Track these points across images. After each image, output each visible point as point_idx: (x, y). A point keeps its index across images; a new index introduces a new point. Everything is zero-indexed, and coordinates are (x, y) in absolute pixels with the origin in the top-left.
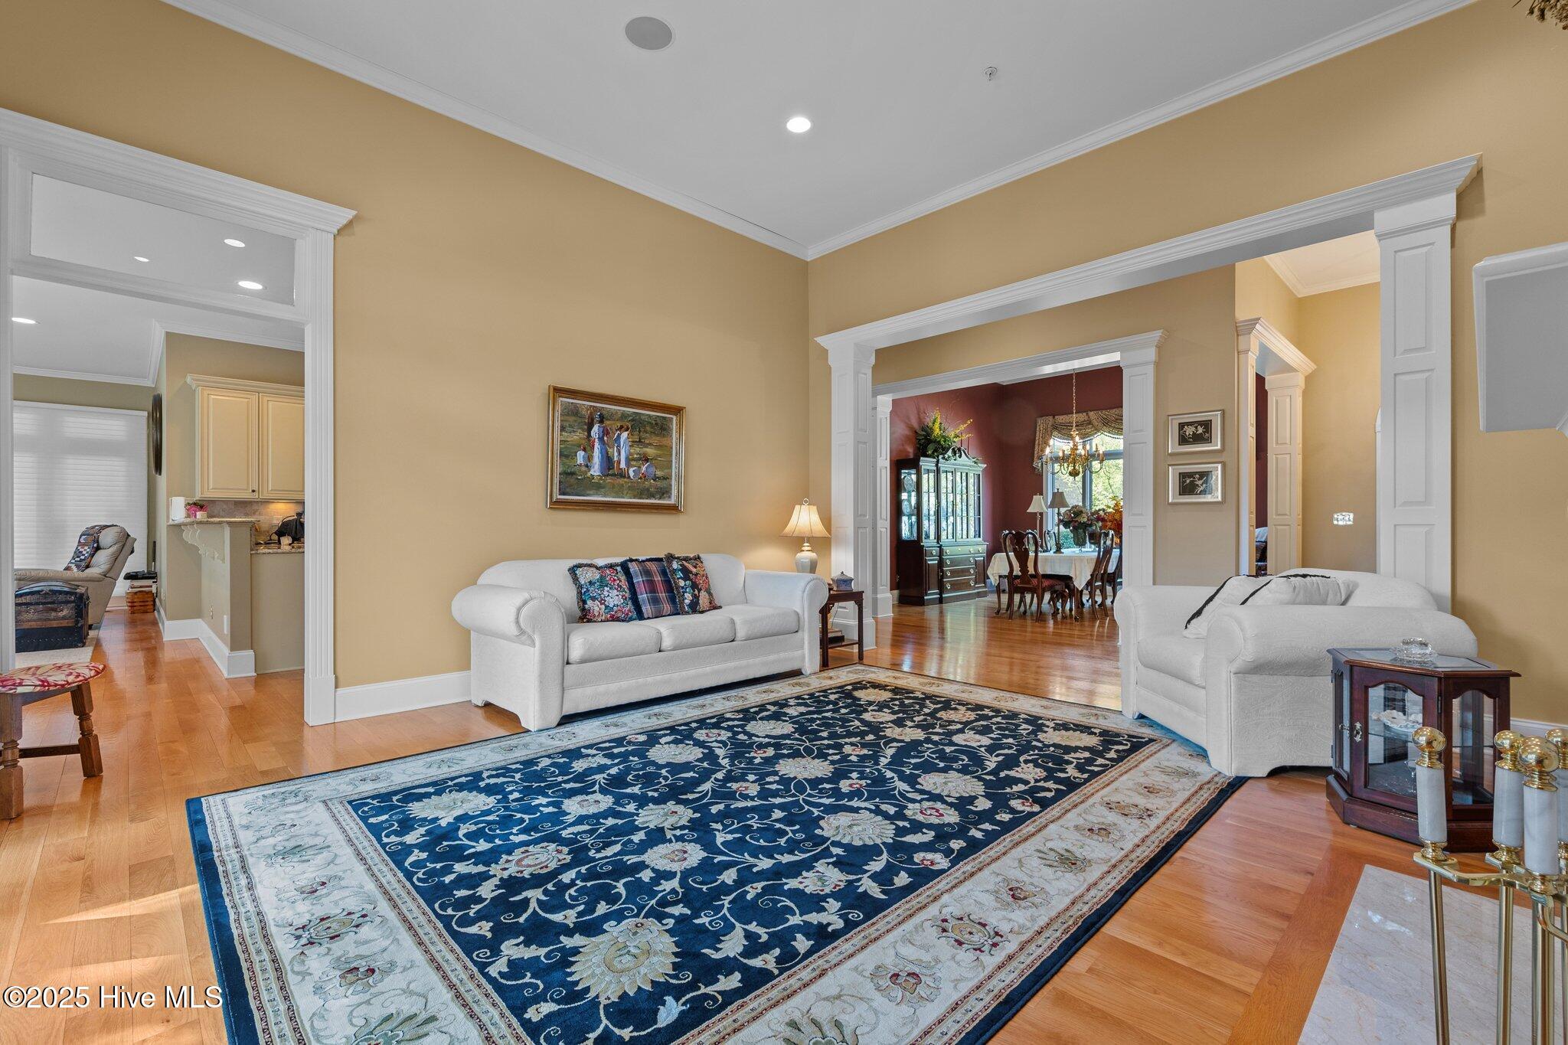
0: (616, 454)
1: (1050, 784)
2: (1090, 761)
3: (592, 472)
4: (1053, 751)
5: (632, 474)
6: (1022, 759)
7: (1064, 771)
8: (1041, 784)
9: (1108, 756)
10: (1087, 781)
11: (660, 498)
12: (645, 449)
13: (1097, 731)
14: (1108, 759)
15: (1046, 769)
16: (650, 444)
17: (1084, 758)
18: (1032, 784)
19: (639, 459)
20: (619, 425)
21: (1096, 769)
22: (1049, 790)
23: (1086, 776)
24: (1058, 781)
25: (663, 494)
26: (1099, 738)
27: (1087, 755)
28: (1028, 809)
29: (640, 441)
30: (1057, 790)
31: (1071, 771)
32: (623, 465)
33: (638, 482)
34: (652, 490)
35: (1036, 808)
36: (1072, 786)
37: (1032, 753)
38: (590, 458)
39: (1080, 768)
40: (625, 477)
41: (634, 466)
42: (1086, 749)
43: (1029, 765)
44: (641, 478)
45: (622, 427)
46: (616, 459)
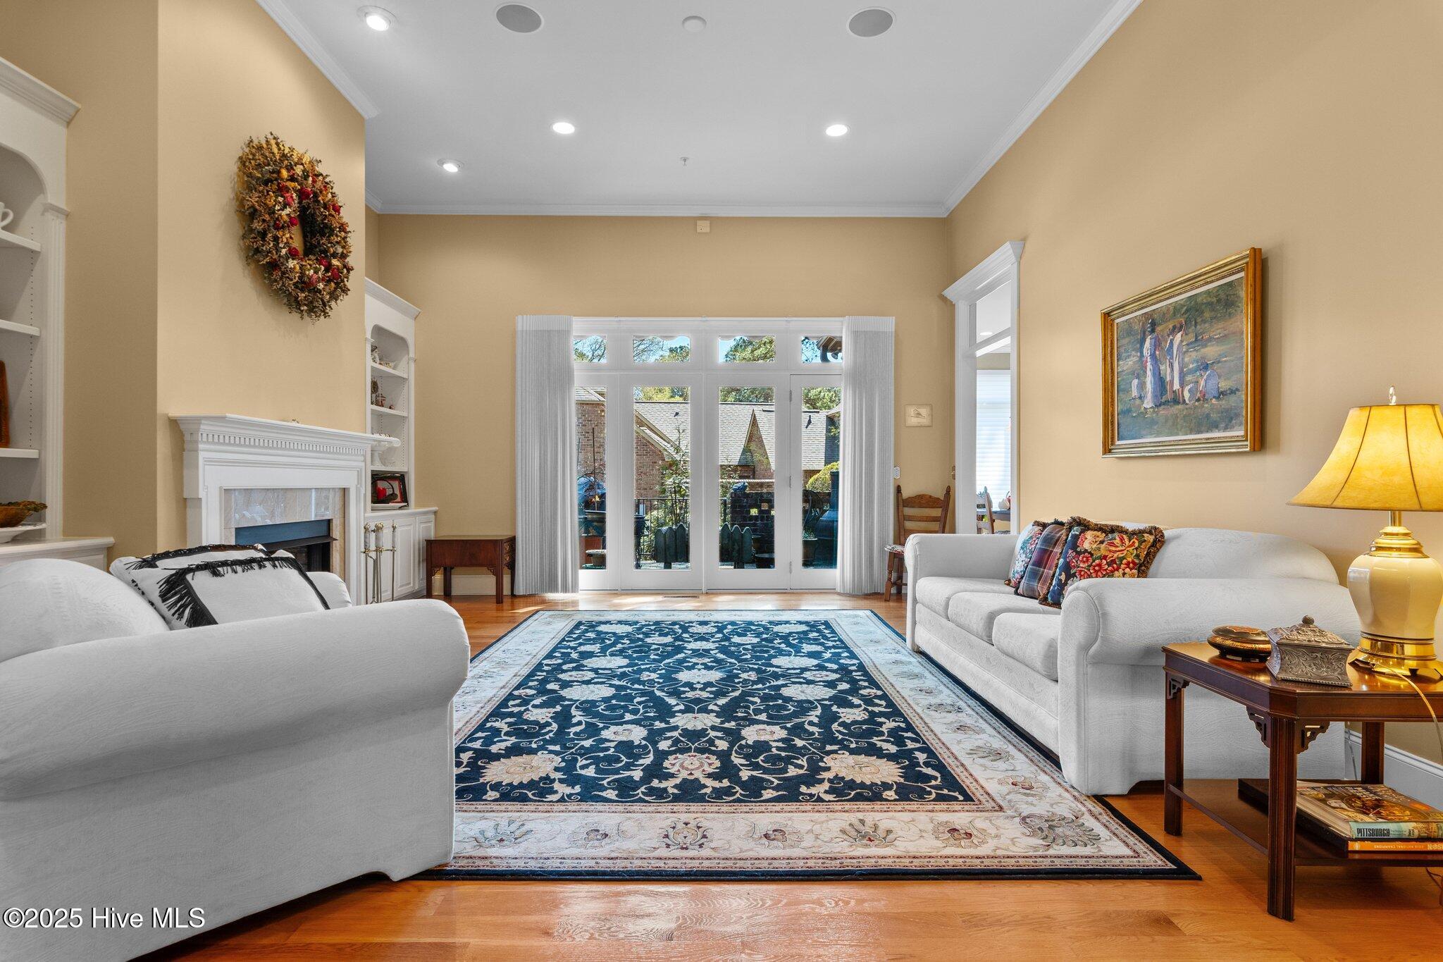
0: (1169, 370)
1: (516, 710)
2: (488, 741)
3: (1145, 405)
4: (531, 742)
5: (1187, 395)
6: (555, 726)
7: (510, 724)
8: (523, 709)
9: (470, 754)
10: (486, 720)
11: (1226, 429)
12: (1203, 350)
13: (492, 795)
14: (470, 749)
15: (527, 722)
16: (1210, 339)
17: (495, 743)
18: (530, 707)
19: (1198, 369)
20: (1171, 327)
21: (479, 734)
22: (513, 706)
23: (488, 725)
24: (511, 715)
25: (1231, 419)
26: (487, 779)
27: (494, 749)
28: (521, 691)
29: (1196, 340)
30: (508, 707)
31: (502, 725)
32: (1176, 386)
33: (1195, 407)
34: (1214, 416)
35: (516, 693)
36: (496, 713)
37: (551, 735)
38: (1142, 386)
39: (497, 732)
40: (1178, 403)
41: (1191, 382)
42: (497, 757)
43: (544, 721)
44: (1198, 400)
45: (1174, 327)
46: (1168, 379)
